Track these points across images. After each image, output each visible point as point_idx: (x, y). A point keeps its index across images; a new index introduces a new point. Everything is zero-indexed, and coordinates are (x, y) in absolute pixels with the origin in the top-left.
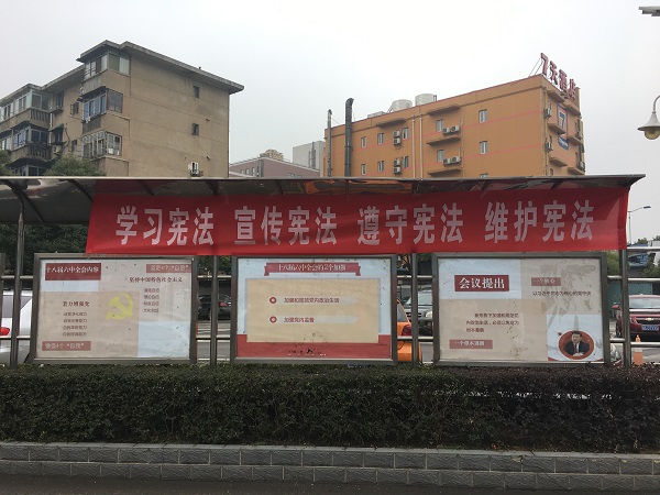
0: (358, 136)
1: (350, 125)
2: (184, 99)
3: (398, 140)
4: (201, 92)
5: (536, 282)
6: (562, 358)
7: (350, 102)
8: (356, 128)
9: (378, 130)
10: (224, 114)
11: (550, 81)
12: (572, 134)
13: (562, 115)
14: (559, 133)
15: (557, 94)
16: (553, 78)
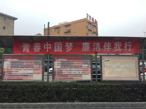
0: (50, 30)
1: (49, 28)
3: (58, 31)
4: (6, 19)
7: (49, 23)
8: (50, 29)
9: (54, 29)
11: (89, 20)
12: (95, 31)
13: (92, 27)
14: (91, 31)
15: (91, 23)
16: (90, 19)
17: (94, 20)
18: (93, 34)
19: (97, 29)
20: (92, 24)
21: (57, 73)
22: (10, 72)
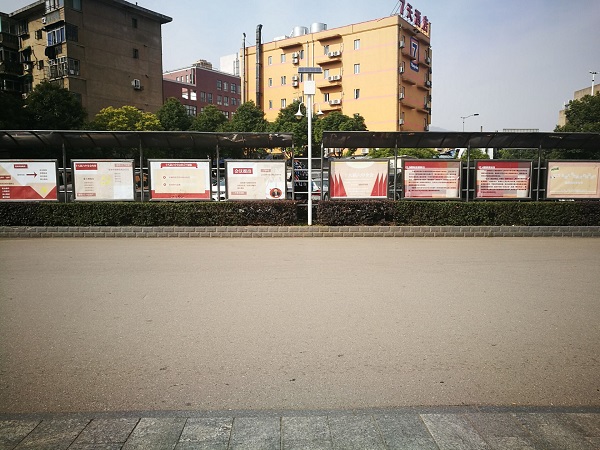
0: (266, 55)
1: (259, 47)
2: (125, 29)
3: (296, 60)
4: (139, 23)
5: (262, 171)
6: (271, 198)
7: (260, 27)
8: (265, 48)
9: (281, 51)
10: (158, 41)
11: (406, 19)
12: (422, 60)
13: (414, 45)
14: (411, 59)
15: (411, 29)
16: (409, 16)
17: (422, 19)
18: (417, 71)
19: (428, 52)
20: (415, 35)
21: (480, 188)
22: (414, 187)
